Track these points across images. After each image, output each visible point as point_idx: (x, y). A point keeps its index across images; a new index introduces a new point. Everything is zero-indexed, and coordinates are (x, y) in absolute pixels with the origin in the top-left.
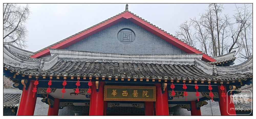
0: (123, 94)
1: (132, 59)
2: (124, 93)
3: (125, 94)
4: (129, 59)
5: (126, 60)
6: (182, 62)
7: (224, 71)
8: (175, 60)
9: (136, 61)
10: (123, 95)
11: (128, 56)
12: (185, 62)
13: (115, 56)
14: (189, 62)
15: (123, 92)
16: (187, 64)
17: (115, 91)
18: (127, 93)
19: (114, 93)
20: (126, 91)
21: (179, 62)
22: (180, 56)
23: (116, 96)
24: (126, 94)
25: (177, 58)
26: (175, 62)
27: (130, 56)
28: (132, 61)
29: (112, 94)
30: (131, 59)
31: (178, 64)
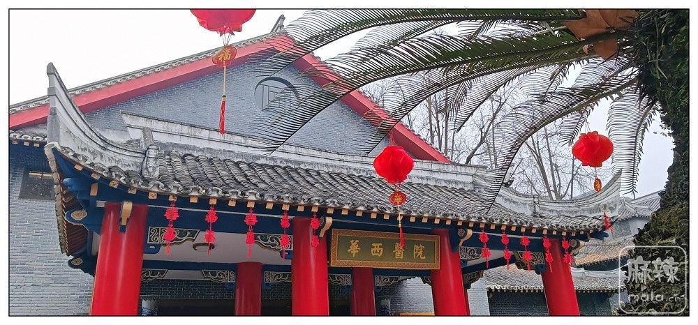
0: (372, 250)
1: (346, 164)
2: (375, 250)
3: (376, 252)
4: (338, 163)
5: (332, 166)
6: (450, 182)
7: (551, 208)
8: (436, 176)
9: (355, 170)
10: (373, 255)
11: (336, 156)
12: (456, 183)
13: (305, 151)
14: (464, 183)
15: (374, 247)
16: (460, 186)
17: (355, 243)
18: (382, 249)
19: (354, 248)
20: (378, 245)
21: (445, 181)
22: (446, 167)
23: (358, 256)
24: (380, 251)
25: (439, 171)
26: (437, 180)
27: (340, 157)
28: (347, 169)
29: (349, 250)
30: (342, 163)
31: (444, 184)
